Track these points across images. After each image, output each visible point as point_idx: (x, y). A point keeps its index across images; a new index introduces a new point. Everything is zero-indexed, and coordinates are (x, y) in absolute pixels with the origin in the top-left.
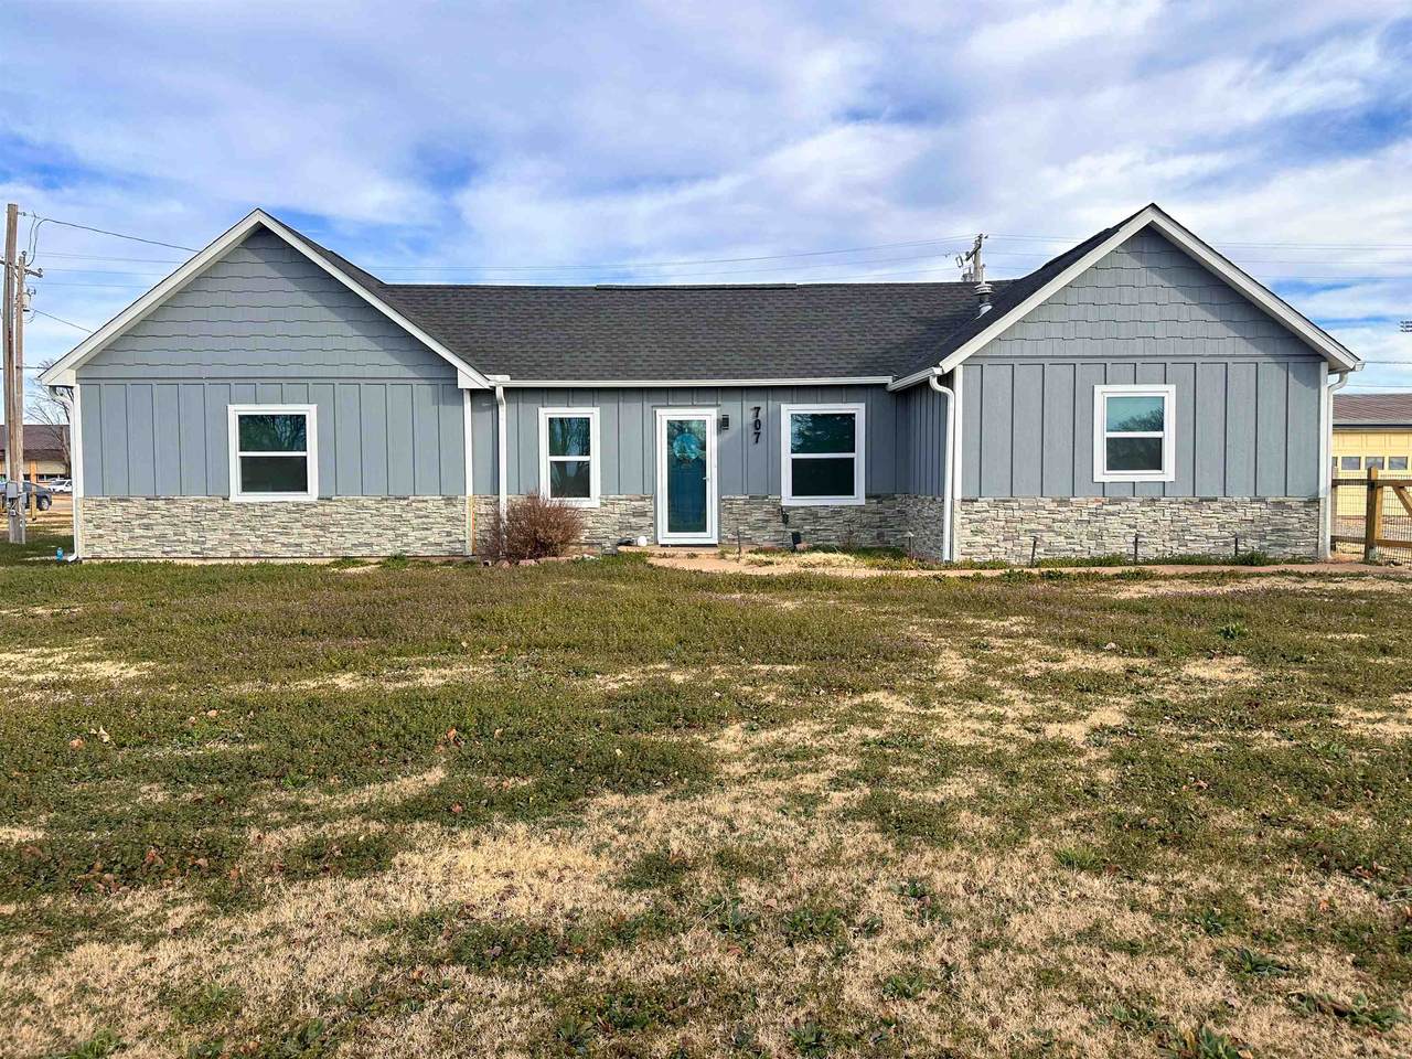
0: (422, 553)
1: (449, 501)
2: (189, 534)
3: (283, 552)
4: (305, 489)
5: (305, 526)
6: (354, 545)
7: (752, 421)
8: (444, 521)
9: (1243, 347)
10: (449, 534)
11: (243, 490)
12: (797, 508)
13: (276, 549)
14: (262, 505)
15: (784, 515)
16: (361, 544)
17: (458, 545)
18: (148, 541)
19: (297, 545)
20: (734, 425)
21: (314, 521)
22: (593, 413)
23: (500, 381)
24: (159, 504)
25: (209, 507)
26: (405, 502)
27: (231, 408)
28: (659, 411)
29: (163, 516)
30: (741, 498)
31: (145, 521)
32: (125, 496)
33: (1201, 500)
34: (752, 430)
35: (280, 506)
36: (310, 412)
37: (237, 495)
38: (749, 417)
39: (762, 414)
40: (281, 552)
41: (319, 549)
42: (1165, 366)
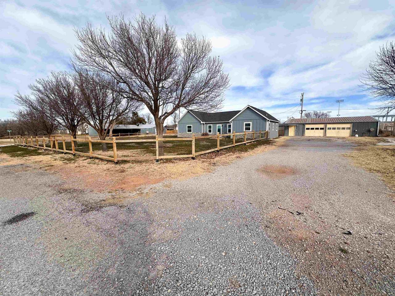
1: (201, 133)
4: (192, 132)
7: (225, 125)
9: (258, 118)
11: (188, 132)
20: (223, 126)
21: (192, 135)
22: (212, 125)
23: (204, 122)
25: (185, 133)
26: (198, 133)
27: (187, 125)
28: (217, 124)
31: (182, 134)
32: (180, 132)
36: (192, 125)
42: (250, 120)
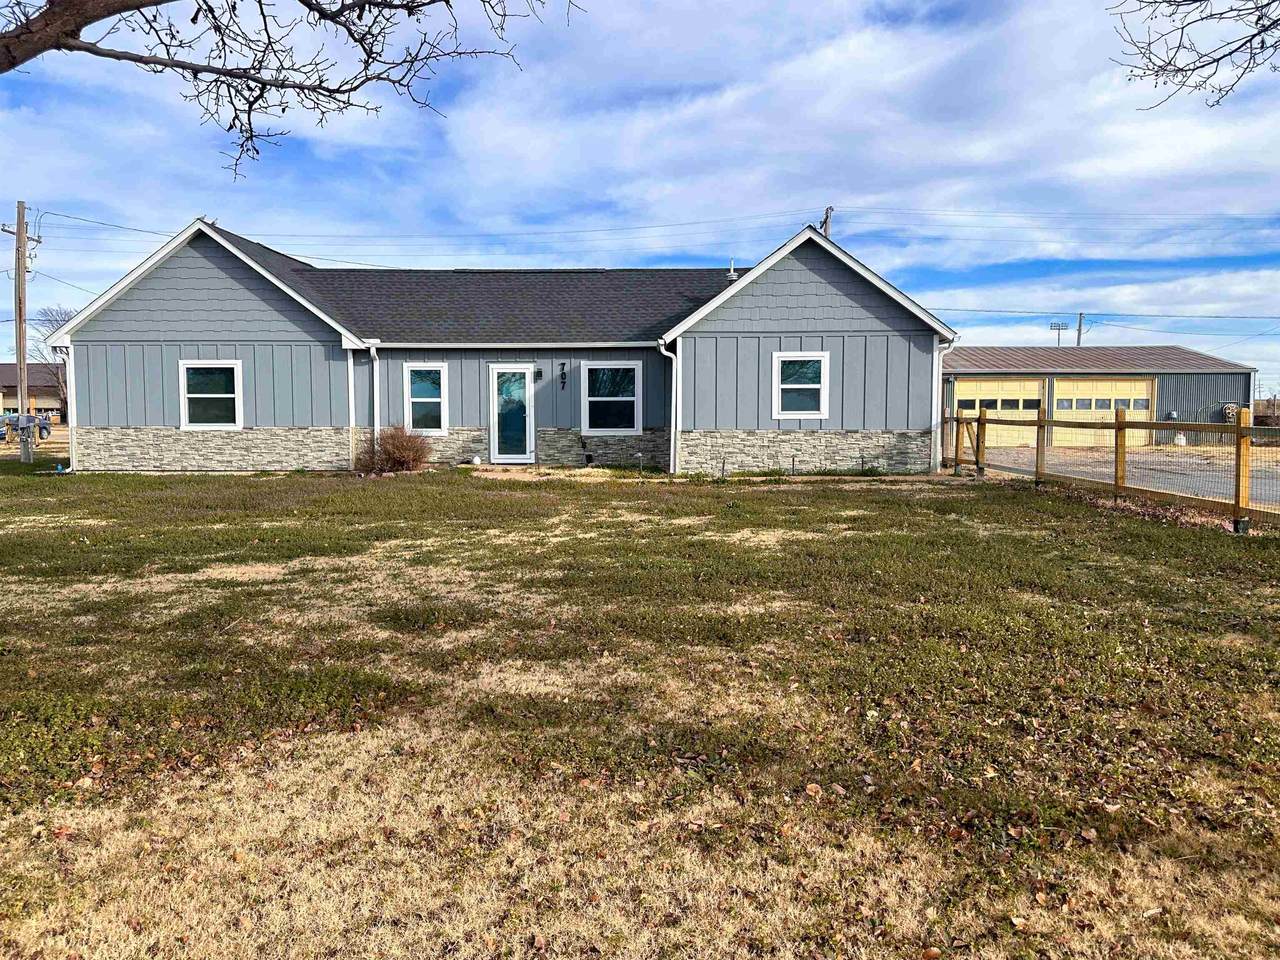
0: (318, 468)
1: (338, 430)
2: (151, 452)
3: (218, 467)
4: (234, 421)
5: (234, 448)
6: (269, 462)
7: (559, 373)
8: (333, 445)
9: (877, 325)
10: (337, 455)
11: (190, 422)
12: (593, 437)
13: (214, 465)
14: (203, 433)
15: (583, 442)
16: (274, 462)
17: (344, 463)
18: (122, 459)
19: (228, 462)
20: (547, 376)
21: (241, 445)
22: (442, 367)
23: (373, 343)
24: (131, 431)
25: (166, 434)
26: (305, 431)
27: (181, 362)
28: (491, 366)
29: (133, 440)
30: (551, 430)
31: (120, 444)
32: (105, 425)
33: (847, 432)
34: (559, 380)
35: (216, 433)
36: (238, 366)
37: (186, 426)
38: (557, 372)
39: (567, 369)
40: (216, 466)
41: (244, 464)
42: (822, 338)
